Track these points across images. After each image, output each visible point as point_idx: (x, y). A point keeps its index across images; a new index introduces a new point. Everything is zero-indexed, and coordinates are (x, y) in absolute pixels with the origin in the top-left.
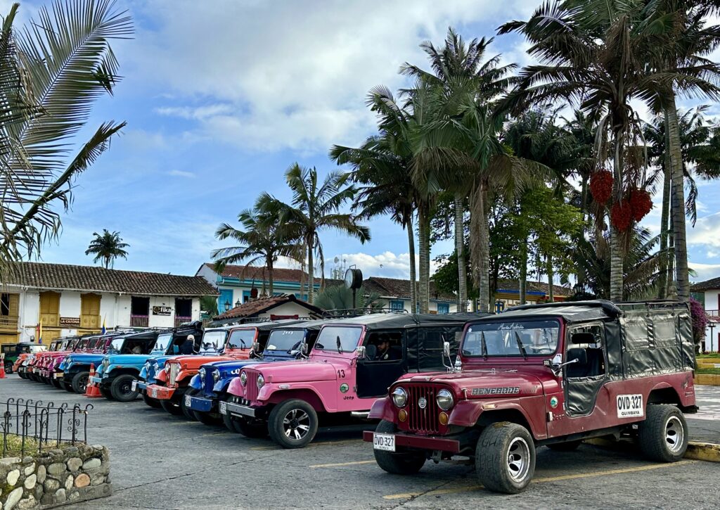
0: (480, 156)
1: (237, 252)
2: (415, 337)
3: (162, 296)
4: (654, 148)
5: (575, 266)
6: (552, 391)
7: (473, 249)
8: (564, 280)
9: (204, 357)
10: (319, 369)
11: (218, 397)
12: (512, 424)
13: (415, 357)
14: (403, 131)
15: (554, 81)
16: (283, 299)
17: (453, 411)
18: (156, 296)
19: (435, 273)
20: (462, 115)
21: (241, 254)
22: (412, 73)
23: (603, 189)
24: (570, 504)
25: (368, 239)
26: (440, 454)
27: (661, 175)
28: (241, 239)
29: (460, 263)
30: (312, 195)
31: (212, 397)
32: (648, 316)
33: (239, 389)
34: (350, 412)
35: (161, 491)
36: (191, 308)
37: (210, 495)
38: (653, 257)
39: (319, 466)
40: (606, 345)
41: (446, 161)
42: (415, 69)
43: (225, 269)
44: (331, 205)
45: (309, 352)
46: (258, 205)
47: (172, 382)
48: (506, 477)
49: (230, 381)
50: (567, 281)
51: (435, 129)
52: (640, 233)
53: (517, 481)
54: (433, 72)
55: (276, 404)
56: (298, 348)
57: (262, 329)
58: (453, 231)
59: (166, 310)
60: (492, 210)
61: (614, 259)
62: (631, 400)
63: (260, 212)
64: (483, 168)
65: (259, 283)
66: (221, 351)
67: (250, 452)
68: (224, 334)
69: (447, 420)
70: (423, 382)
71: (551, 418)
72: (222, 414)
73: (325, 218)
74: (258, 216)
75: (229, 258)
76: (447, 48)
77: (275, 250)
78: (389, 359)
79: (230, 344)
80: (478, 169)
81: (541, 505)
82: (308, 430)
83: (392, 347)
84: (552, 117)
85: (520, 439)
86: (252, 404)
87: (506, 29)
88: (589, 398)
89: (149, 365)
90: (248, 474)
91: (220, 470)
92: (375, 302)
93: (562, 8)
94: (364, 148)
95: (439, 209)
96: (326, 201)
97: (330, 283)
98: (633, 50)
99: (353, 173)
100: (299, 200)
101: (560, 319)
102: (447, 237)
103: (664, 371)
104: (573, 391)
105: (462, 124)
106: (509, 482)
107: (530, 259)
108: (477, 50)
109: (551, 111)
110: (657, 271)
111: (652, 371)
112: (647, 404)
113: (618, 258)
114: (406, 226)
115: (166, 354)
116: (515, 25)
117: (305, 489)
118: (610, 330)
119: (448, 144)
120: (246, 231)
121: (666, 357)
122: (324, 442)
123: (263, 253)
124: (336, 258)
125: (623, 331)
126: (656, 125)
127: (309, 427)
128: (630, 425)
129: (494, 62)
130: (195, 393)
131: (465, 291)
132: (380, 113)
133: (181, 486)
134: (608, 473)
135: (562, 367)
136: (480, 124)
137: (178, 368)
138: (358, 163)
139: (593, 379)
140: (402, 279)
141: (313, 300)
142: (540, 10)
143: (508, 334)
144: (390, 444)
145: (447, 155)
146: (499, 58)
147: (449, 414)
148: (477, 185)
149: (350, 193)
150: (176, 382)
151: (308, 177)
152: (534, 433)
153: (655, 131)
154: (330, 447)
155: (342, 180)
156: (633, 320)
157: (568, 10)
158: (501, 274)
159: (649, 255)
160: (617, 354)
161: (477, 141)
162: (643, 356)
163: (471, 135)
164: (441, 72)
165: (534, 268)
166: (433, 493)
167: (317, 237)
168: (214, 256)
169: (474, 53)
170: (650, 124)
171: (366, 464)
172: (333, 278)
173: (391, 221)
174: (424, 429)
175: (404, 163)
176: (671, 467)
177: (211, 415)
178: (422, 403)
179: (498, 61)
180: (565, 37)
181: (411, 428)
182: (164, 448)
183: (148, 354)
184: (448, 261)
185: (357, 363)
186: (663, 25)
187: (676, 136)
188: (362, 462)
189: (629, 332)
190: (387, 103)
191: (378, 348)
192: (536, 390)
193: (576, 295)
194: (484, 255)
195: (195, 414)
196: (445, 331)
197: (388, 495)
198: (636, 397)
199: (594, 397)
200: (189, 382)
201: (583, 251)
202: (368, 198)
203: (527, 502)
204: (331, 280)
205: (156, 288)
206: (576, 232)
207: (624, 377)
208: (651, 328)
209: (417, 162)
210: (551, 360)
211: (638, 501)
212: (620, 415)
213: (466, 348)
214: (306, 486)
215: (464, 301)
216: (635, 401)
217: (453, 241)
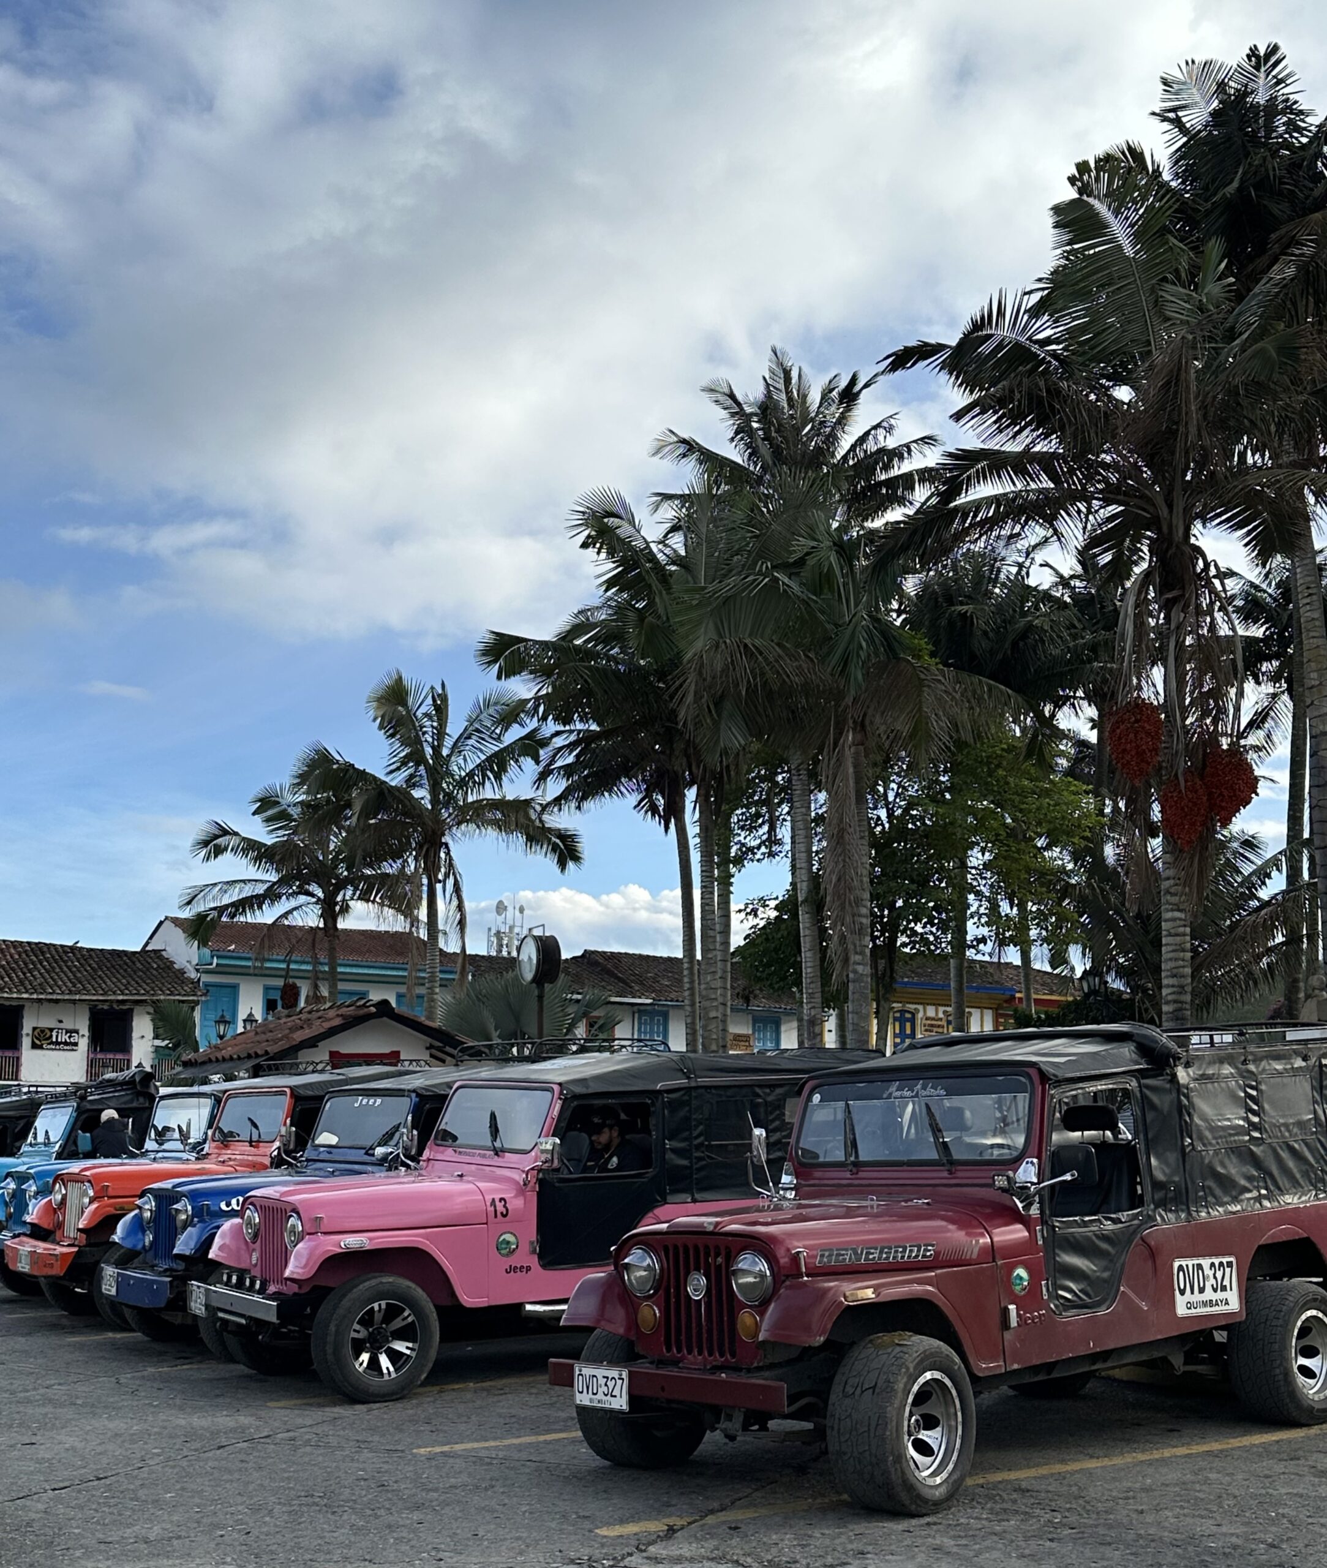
0: (845, 662)
1: (248, 891)
2: (682, 1113)
3: (57, 1001)
4: (1266, 640)
5: (1083, 924)
6: (1014, 1253)
7: (830, 890)
8: (1058, 958)
9: (156, 1166)
10: (446, 1197)
11: (186, 1270)
12: (917, 1338)
13: (685, 1162)
14: (657, 600)
15: (1019, 486)
16: (362, 1012)
17: (772, 1305)
18: (39, 1001)
19: (742, 943)
20: (801, 562)
21: (257, 896)
22: (684, 456)
23: (1138, 747)
24: (1059, 1540)
25: (577, 859)
26: (739, 1418)
27: (1285, 706)
28: (257, 859)
29: (804, 918)
30: (437, 750)
31: (171, 1270)
32: (1245, 1062)
33: (238, 1249)
34: (521, 1305)
35: (29, 1525)
36: (131, 1031)
37: (155, 1532)
38: (1268, 903)
39: (438, 1449)
40: (1146, 1135)
41: (762, 674)
42: (689, 447)
43: (218, 930)
44: (484, 776)
45: (420, 1152)
46: (300, 776)
47: (70, 1231)
48: (903, 1473)
49: (218, 1227)
50: (1065, 962)
51: (734, 596)
52: (1235, 845)
53: (930, 1482)
54: (735, 454)
55: (332, 1289)
56: (393, 1142)
57: (301, 1092)
58: (787, 840)
59: (65, 1037)
60: (881, 789)
61: (1169, 915)
62: (1208, 1272)
63: (307, 793)
64: (853, 692)
65: (304, 967)
66: (197, 1147)
67: (262, 1413)
68: (206, 1105)
69: (758, 1327)
70: (698, 1232)
71: (1014, 1322)
72: (195, 1316)
73: (468, 806)
74: (302, 803)
75: (227, 906)
76: (769, 395)
77: (345, 888)
78: (619, 1168)
79: (221, 1131)
80: (840, 695)
81: (988, 1543)
82: (414, 1354)
83: (628, 1137)
84: (1020, 566)
85: (937, 1375)
86: (272, 1289)
87: (902, 359)
88: (1105, 1269)
89: (13, 1186)
90: (256, 1474)
91: (184, 1463)
92: (595, 1014)
93: (1035, 312)
94: (563, 639)
95: (751, 783)
96: (471, 766)
97: (484, 964)
98: (1205, 416)
99: (537, 699)
100: (404, 763)
101: (1032, 1071)
102: (772, 855)
103: (1288, 1199)
104: (1064, 1250)
105: (801, 584)
106: (910, 1487)
107: (973, 909)
108: (841, 402)
109: (1019, 551)
110: (1280, 939)
111: (1259, 1199)
112: (1248, 1279)
113: (1177, 914)
114: (672, 826)
115: (60, 1156)
116: (923, 351)
117: (399, 1512)
118: (1155, 1099)
119: (768, 631)
120: (269, 840)
121: (1291, 1164)
122: (452, 1382)
123: (312, 895)
124: (501, 902)
125: (1185, 1101)
126: (1270, 584)
127: (416, 1346)
128: (1207, 1334)
129: (881, 432)
130: (127, 1258)
131: (817, 987)
132: (603, 555)
133: (81, 1508)
134: (1156, 1455)
135: (1039, 1192)
136: (845, 584)
137: (85, 1194)
138: (549, 677)
139: (1115, 1221)
140: (665, 955)
141: (440, 1012)
142: (982, 318)
143: (910, 1107)
144: (616, 1392)
145: (765, 659)
146: (892, 421)
147: (762, 1314)
148: (839, 733)
149: (531, 745)
150: (79, 1230)
151: (427, 707)
152: (971, 1360)
153: (1268, 600)
154: (469, 1396)
155: (511, 714)
156: (1210, 1072)
157: (1051, 315)
158: (904, 945)
159: (1259, 899)
160: (1172, 1157)
161: (836, 625)
162: (1234, 1160)
163: (823, 613)
164: (754, 454)
165: (984, 931)
166: (722, 1516)
167: (448, 853)
168: (189, 903)
169: (833, 408)
170: (1257, 582)
171: (559, 1440)
172: (494, 954)
173: (635, 812)
174: (700, 1353)
175: (662, 676)
176: (1308, 1438)
177: (167, 1316)
178: (697, 1287)
179: (890, 430)
180: (1042, 384)
181: (669, 1350)
182: (43, 1405)
183: (12, 1154)
184: (773, 914)
185: (541, 1182)
186: (1274, 355)
187: (1316, 615)
188: (549, 1437)
189: (1199, 1102)
190: (618, 531)
191: (592, 1143)
192: (976, 1251)
193: (1087, 996)
194: (858, 902)
195: (127, 1313)
196: (758, 1096)
197: (608, 1524)
198: (1221, 1264)
199: (1118, 1265)
200: (113, 1231)
201: (1102, 890)
202: (578, 756)
203: (954, 1537)
204: (489, 958)
205: (40, 980)
206: (1083, 843)
207: (1189, 1214)
208: (1254, 1093)
209: (692, 678)
210: (1011, 1173)
211: (1224, 1529)
212: (1181, 1310)
213: (808, 1141)
214: (400, 1504)
215: (813, 1012)
216: (1219, 1275)
217: (788, 862)
